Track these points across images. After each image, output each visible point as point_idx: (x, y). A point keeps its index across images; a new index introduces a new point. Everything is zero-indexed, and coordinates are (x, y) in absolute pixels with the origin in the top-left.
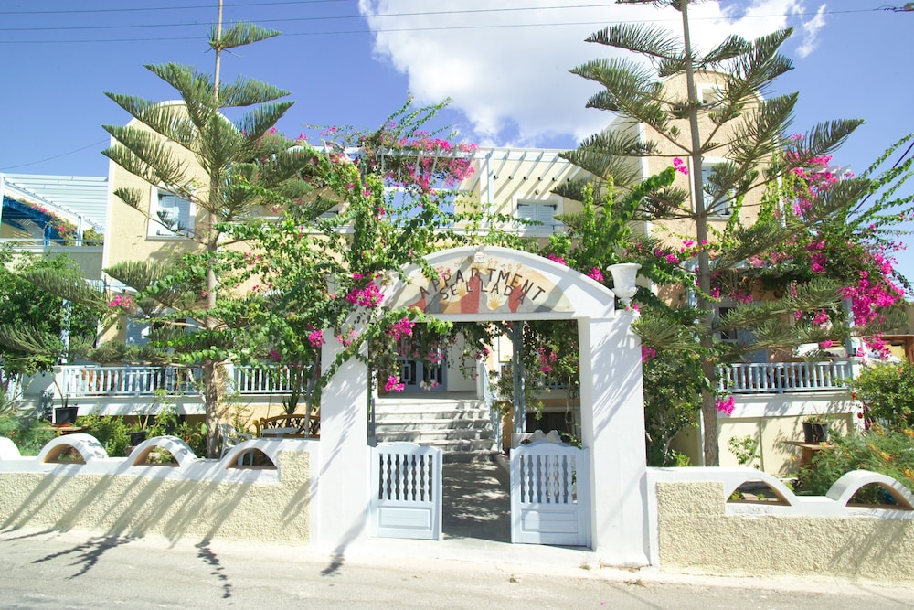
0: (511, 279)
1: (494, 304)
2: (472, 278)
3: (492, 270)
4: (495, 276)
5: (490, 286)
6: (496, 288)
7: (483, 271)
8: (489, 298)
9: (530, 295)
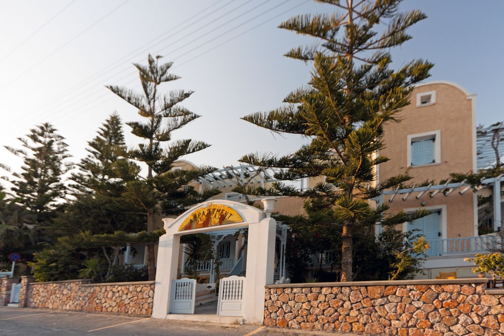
0: (221, 212)
1: (214, 222)
2: (208, 214)
3: (214, 209)
4: (216, 211)
5: (214, 215)
6: (215, 216)
7: (211, 211)
8: (213, 220)
9: (227, 217)
